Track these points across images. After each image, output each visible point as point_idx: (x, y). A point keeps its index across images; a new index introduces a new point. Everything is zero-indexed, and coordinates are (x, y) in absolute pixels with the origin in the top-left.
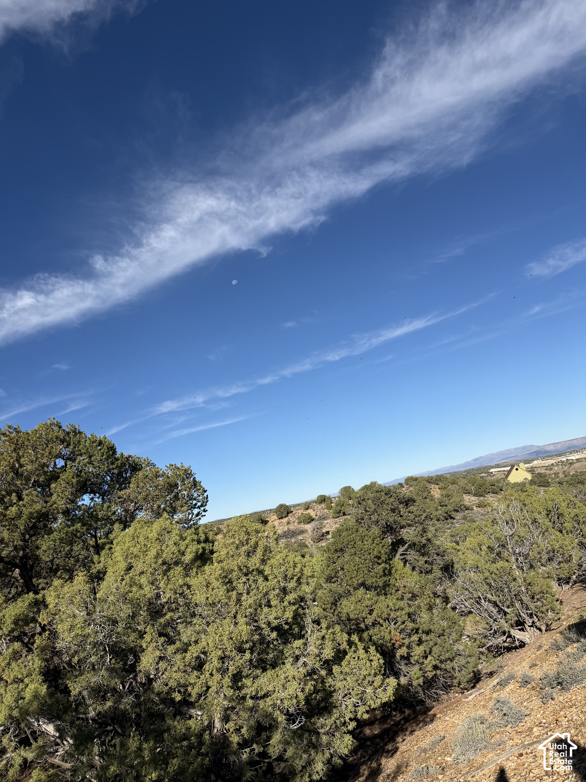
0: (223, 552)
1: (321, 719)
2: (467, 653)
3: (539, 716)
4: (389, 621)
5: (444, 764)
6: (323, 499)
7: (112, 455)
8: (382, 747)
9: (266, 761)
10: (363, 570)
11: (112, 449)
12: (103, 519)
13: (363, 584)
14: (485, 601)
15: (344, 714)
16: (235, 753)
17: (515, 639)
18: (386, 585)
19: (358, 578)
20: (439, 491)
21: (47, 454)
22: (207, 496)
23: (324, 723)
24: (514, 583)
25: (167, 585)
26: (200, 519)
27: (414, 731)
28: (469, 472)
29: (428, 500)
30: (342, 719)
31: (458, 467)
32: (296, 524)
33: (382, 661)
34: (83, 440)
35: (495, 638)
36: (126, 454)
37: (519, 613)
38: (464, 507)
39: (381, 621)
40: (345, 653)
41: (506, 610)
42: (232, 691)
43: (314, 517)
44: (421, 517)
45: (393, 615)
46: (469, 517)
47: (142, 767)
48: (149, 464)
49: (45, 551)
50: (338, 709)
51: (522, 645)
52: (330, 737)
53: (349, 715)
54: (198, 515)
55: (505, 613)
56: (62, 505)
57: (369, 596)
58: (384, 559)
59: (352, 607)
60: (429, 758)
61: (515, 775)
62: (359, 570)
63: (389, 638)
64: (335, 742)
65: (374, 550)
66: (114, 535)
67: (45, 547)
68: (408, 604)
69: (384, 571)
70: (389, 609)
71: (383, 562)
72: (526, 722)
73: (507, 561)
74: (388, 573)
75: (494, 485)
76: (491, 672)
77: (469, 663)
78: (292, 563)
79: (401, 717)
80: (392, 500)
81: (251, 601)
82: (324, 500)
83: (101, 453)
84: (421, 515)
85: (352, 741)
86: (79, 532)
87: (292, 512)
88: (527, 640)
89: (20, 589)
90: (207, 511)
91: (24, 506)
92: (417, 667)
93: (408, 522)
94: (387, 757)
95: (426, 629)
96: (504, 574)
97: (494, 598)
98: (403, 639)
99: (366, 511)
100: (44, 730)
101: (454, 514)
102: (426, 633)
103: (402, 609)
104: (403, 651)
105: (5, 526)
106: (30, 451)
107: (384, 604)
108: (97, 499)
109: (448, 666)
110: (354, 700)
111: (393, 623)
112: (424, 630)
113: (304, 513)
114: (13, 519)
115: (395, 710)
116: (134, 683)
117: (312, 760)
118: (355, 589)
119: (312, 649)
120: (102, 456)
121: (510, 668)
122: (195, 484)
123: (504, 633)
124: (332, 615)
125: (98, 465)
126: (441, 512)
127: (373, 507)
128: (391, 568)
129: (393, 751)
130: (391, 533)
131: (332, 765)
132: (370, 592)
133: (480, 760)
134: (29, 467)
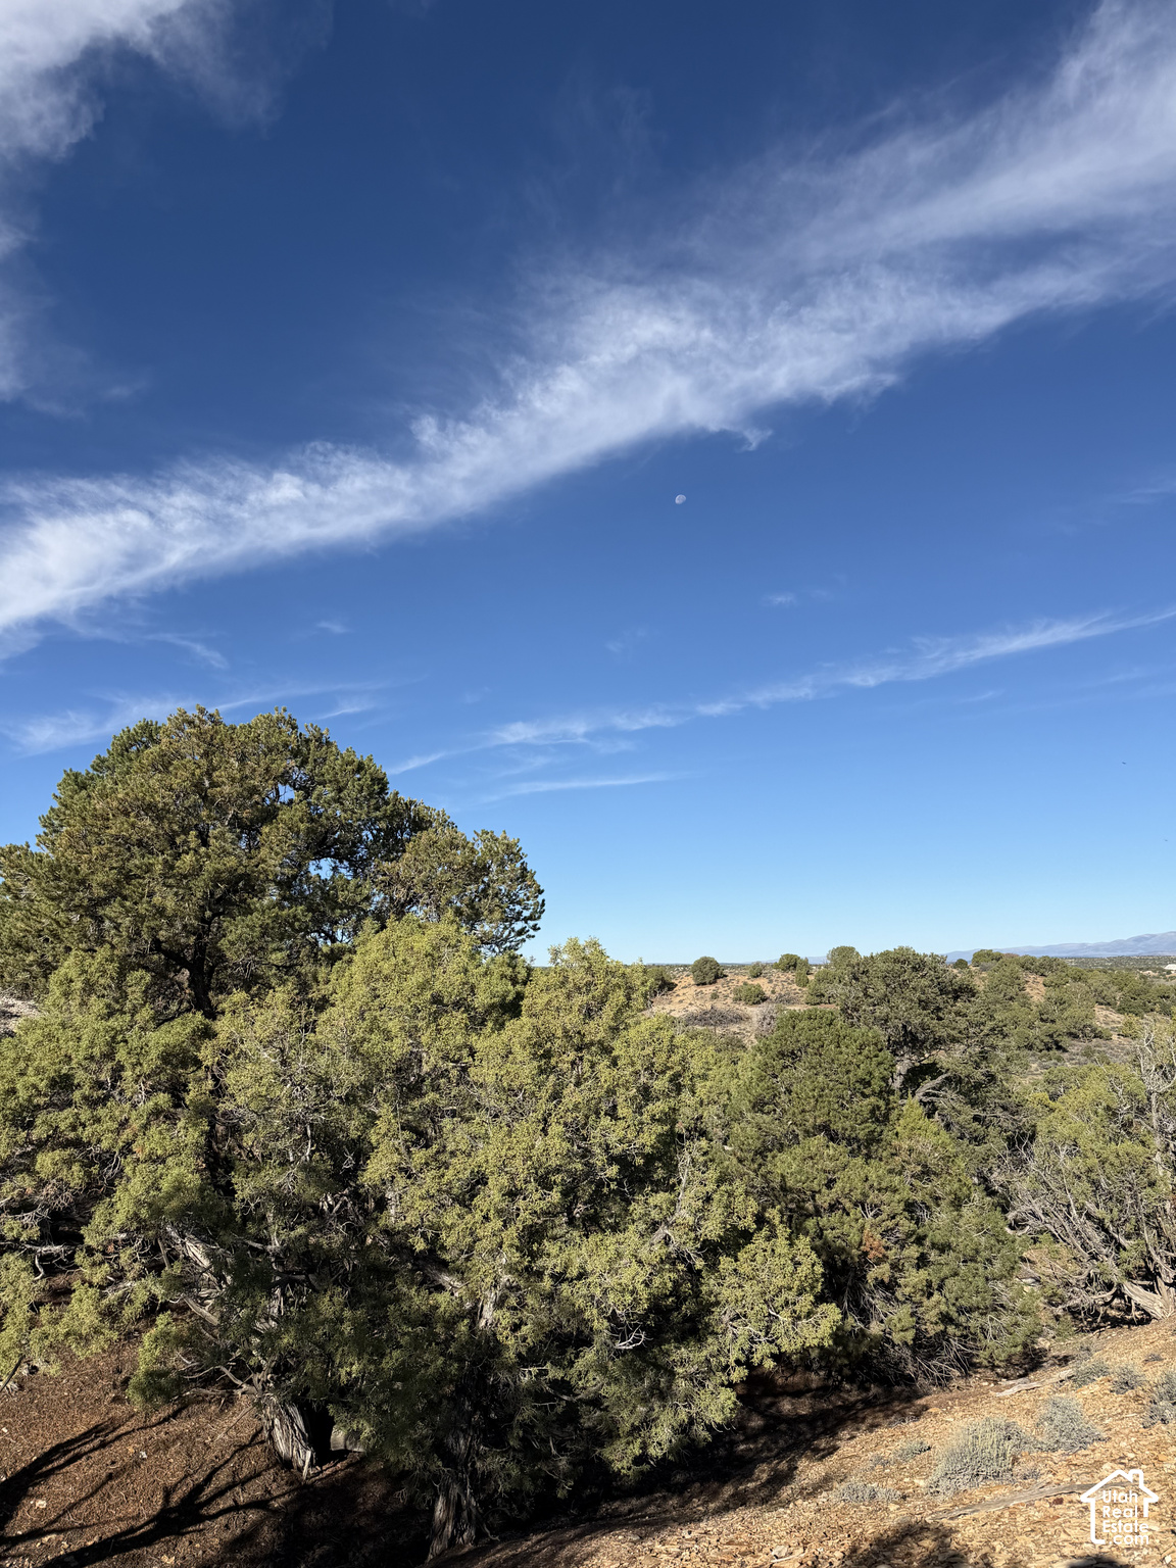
0: (542, 1000)
1: (683, 1349)
2: (1018, 1305)
3: (1123, 1444)
4: (864, 1209)
5: (911, 1490)
6: (791, 964)
7: (379, 793)
8: (808, 1440)
9: (565, 1398)
10: (829, 1102)
11: (381, 783)
12: (347, 907)
13: (825, 1128)
14: (1080, 1215)
15: (729, 1351)
16: (510, 1369)
17: (1130, 1302)
18: (873, 1139)
19: (817, 1113)
20: (1043, 989)
21: (261, 770)
22: (543, 901)
23: (686, 1357)
24: (1149, 1189)
25: (434, 1040)
26: (524, 940)
27: (877, 1426)
28: (1118, 962)
29: (1015, 1004)
30: (722, 1359)
31: (1096, 948)
32: (729, 1001)
33: (819, 1269)
34: (332, 758)
35: (1088, 1292)
36: (405, 797)
37: (1149, 1252)
38: (1091, 1031)
39: (848, 1205)
40: (747, 1236)
41: (1122, 1241)
42: (518, 1254)
43: (768, 993)
44: (982, 1027)
45: (872, 1198)
46: (1099, 1052)
47: (337, 1350)
48: (445, 823)
49: (232, 943)
50: (717, 1338)
51: (1146, 1319)
52: (694, 1387)
53: (735, 1355)
54: (520, 933)
55: (1119, 1247)
56: (275, 866)
57: (831, 1152)
58: (877, 1090)
59: (794, 1166)
60: (888, 1475)
61: (1032, 1531)
62: (820, 1100)
63: (857, 1239)
64: (702, 1397)
65: (858, 1066)
66: (361, 939)
67: (235, 935)
68: (911, 1185)
69: (872, 1112)
70: (867, 1185)
71: (874, 1093)
72: (1093, 1451)
73: (1143, 1143)
74: (881, 1117)
75: (1168, 997)
76: (1065, 1357)
77: (1019, 1325)
78: (666, 1043)
79: (859, 1398)
80: (925, 982)
81: (578, 1098)
82: (795, 966)
83: (359, 785)
84: (983, 1024)
85: (735, 1403)
86: (298, 920)
87: (726, 976)
88: (1157, 1311)
89: (185, 1005)
90: (539, 929)
91: (209, 857)
92: (907, 1309)
93: (952, 1032)
94: (809, 1458)
95: (939, 1238)
96: (1130, 1168)
97: (1100, 1213)
98: (887, 1248)
99: (866, 995)
100: (191, 1255)
101: (1066, 1041)
102: (938, 1249)
103: (895, 1191)
104: (882, 1271)
105: (170, 886)
106: (232, 760)
107: (856, 1174)
108: (343, 871)
109: (975, 1322)
110: (752, 1328)
111: (872, 1214)
112: (936, 1241)
113: (750, 982)
114: (185, 877)
115: (851, 1380)
116: (349, 1205)
117: (653, 1420)
118: (807, 1133)
119: (684, 1215)
120: (361, 791)
121: (1105, 1356)
122: (524, 875)
123: (1109, 1286)
124: (752, 1175)
125: (351, 807)
126: (1039, 1031)
127: (882, 989)
128: (890, 1109)
129: (826, 1452)
130: (913, 1048)
131: (689, 1438)
132: (835, 1145)
133: (977, 1493)
134: (227, 789)
